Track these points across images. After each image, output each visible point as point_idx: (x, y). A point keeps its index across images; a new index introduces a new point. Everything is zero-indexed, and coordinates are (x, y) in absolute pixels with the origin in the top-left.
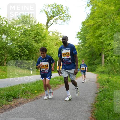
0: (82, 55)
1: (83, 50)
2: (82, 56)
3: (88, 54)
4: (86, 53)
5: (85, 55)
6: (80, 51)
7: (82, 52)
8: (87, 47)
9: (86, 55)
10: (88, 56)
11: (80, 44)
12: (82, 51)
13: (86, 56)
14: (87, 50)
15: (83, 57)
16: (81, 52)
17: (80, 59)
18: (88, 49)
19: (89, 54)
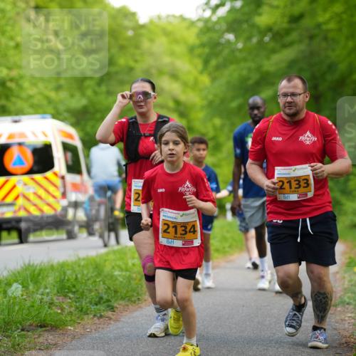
0: (233, 98)
1: (245, 60)
2: (234, 104)
6: (218, 68)
7: (233, 73)
8: (269, 29)
11: (217, 7)
12: (232, 67)
16: (226, 72)
17: (223, 126)
18: (285, 46)
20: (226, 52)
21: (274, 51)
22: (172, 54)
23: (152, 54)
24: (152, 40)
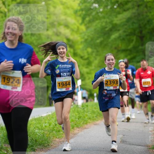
0: (98, 38)
1: (104, 18)
2: (98, 41)
3: (121, 32)
4: (114, 28)
5: (109, 37)
6: (90, 22)
7: (97, 25)
9: (114, 36)
10: (123, 39)
12: (97, 22)
13: (115, 39)
14: (120, 16)
15: (101, 43)
16: (94, 24)
18: (125, 11)
19: (125, 32)
20: (94, 13)
21: (119, 13)
22: (66, 14)
23: (55, 14)
24: (55, 7)
